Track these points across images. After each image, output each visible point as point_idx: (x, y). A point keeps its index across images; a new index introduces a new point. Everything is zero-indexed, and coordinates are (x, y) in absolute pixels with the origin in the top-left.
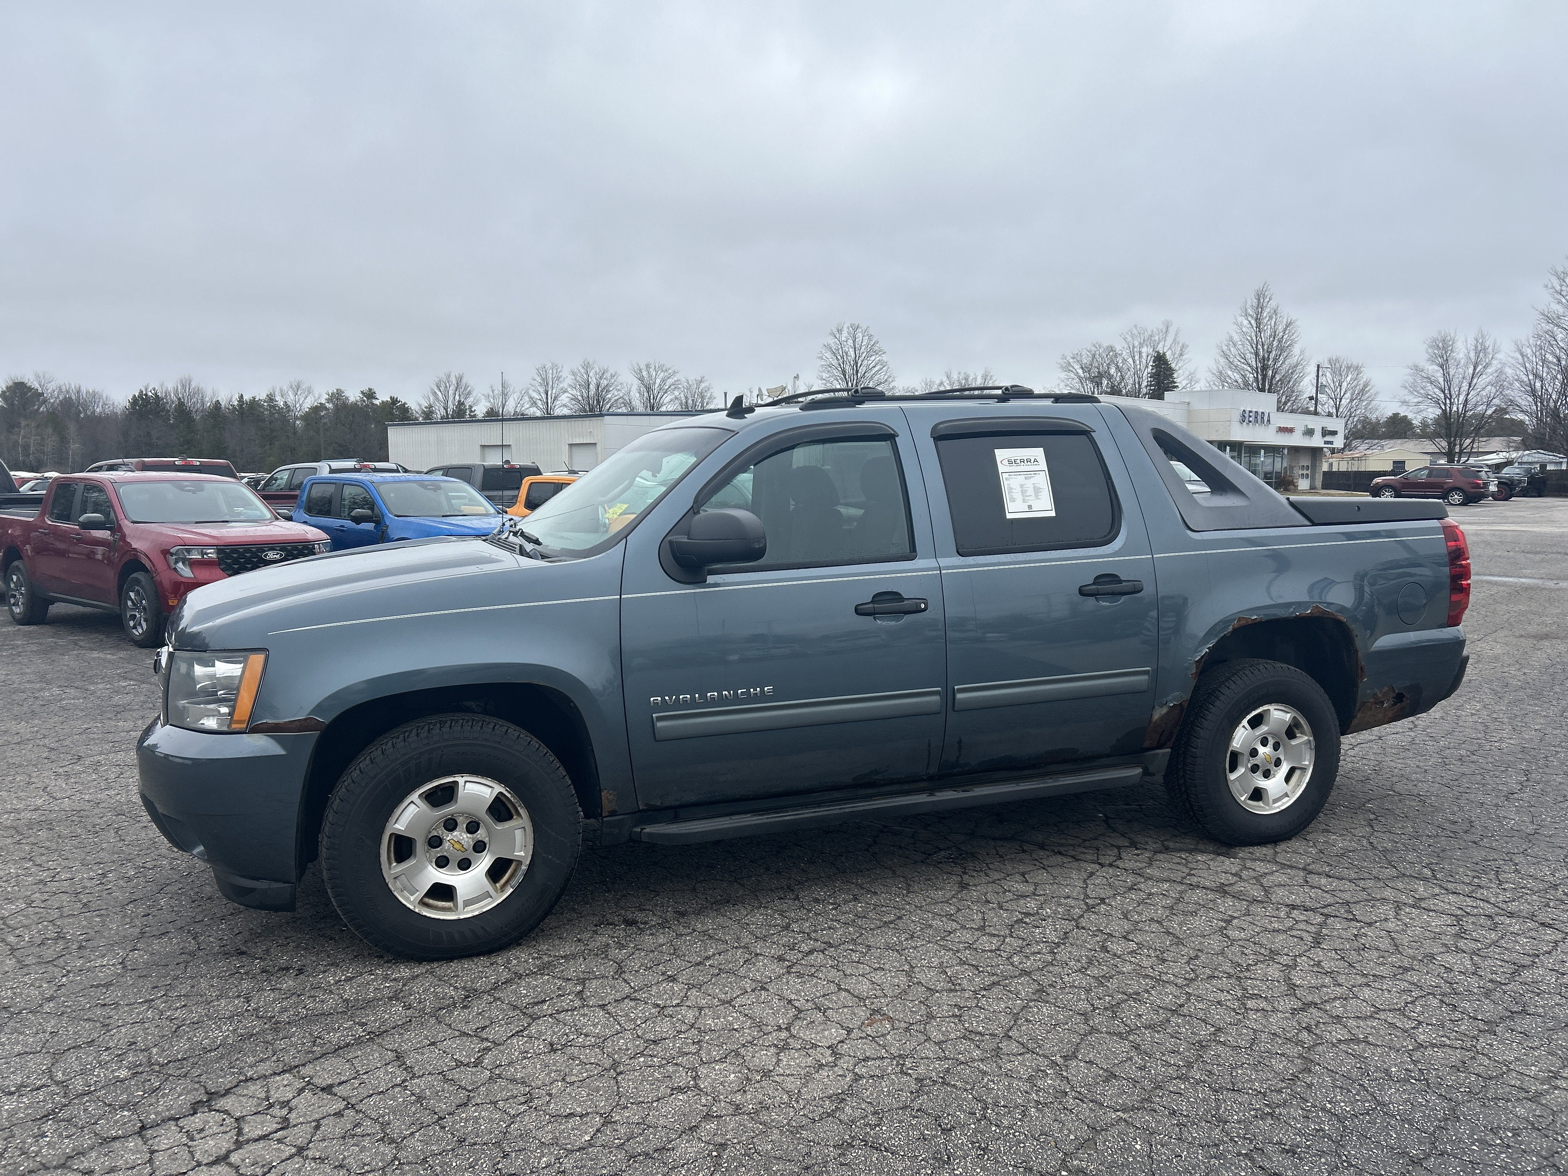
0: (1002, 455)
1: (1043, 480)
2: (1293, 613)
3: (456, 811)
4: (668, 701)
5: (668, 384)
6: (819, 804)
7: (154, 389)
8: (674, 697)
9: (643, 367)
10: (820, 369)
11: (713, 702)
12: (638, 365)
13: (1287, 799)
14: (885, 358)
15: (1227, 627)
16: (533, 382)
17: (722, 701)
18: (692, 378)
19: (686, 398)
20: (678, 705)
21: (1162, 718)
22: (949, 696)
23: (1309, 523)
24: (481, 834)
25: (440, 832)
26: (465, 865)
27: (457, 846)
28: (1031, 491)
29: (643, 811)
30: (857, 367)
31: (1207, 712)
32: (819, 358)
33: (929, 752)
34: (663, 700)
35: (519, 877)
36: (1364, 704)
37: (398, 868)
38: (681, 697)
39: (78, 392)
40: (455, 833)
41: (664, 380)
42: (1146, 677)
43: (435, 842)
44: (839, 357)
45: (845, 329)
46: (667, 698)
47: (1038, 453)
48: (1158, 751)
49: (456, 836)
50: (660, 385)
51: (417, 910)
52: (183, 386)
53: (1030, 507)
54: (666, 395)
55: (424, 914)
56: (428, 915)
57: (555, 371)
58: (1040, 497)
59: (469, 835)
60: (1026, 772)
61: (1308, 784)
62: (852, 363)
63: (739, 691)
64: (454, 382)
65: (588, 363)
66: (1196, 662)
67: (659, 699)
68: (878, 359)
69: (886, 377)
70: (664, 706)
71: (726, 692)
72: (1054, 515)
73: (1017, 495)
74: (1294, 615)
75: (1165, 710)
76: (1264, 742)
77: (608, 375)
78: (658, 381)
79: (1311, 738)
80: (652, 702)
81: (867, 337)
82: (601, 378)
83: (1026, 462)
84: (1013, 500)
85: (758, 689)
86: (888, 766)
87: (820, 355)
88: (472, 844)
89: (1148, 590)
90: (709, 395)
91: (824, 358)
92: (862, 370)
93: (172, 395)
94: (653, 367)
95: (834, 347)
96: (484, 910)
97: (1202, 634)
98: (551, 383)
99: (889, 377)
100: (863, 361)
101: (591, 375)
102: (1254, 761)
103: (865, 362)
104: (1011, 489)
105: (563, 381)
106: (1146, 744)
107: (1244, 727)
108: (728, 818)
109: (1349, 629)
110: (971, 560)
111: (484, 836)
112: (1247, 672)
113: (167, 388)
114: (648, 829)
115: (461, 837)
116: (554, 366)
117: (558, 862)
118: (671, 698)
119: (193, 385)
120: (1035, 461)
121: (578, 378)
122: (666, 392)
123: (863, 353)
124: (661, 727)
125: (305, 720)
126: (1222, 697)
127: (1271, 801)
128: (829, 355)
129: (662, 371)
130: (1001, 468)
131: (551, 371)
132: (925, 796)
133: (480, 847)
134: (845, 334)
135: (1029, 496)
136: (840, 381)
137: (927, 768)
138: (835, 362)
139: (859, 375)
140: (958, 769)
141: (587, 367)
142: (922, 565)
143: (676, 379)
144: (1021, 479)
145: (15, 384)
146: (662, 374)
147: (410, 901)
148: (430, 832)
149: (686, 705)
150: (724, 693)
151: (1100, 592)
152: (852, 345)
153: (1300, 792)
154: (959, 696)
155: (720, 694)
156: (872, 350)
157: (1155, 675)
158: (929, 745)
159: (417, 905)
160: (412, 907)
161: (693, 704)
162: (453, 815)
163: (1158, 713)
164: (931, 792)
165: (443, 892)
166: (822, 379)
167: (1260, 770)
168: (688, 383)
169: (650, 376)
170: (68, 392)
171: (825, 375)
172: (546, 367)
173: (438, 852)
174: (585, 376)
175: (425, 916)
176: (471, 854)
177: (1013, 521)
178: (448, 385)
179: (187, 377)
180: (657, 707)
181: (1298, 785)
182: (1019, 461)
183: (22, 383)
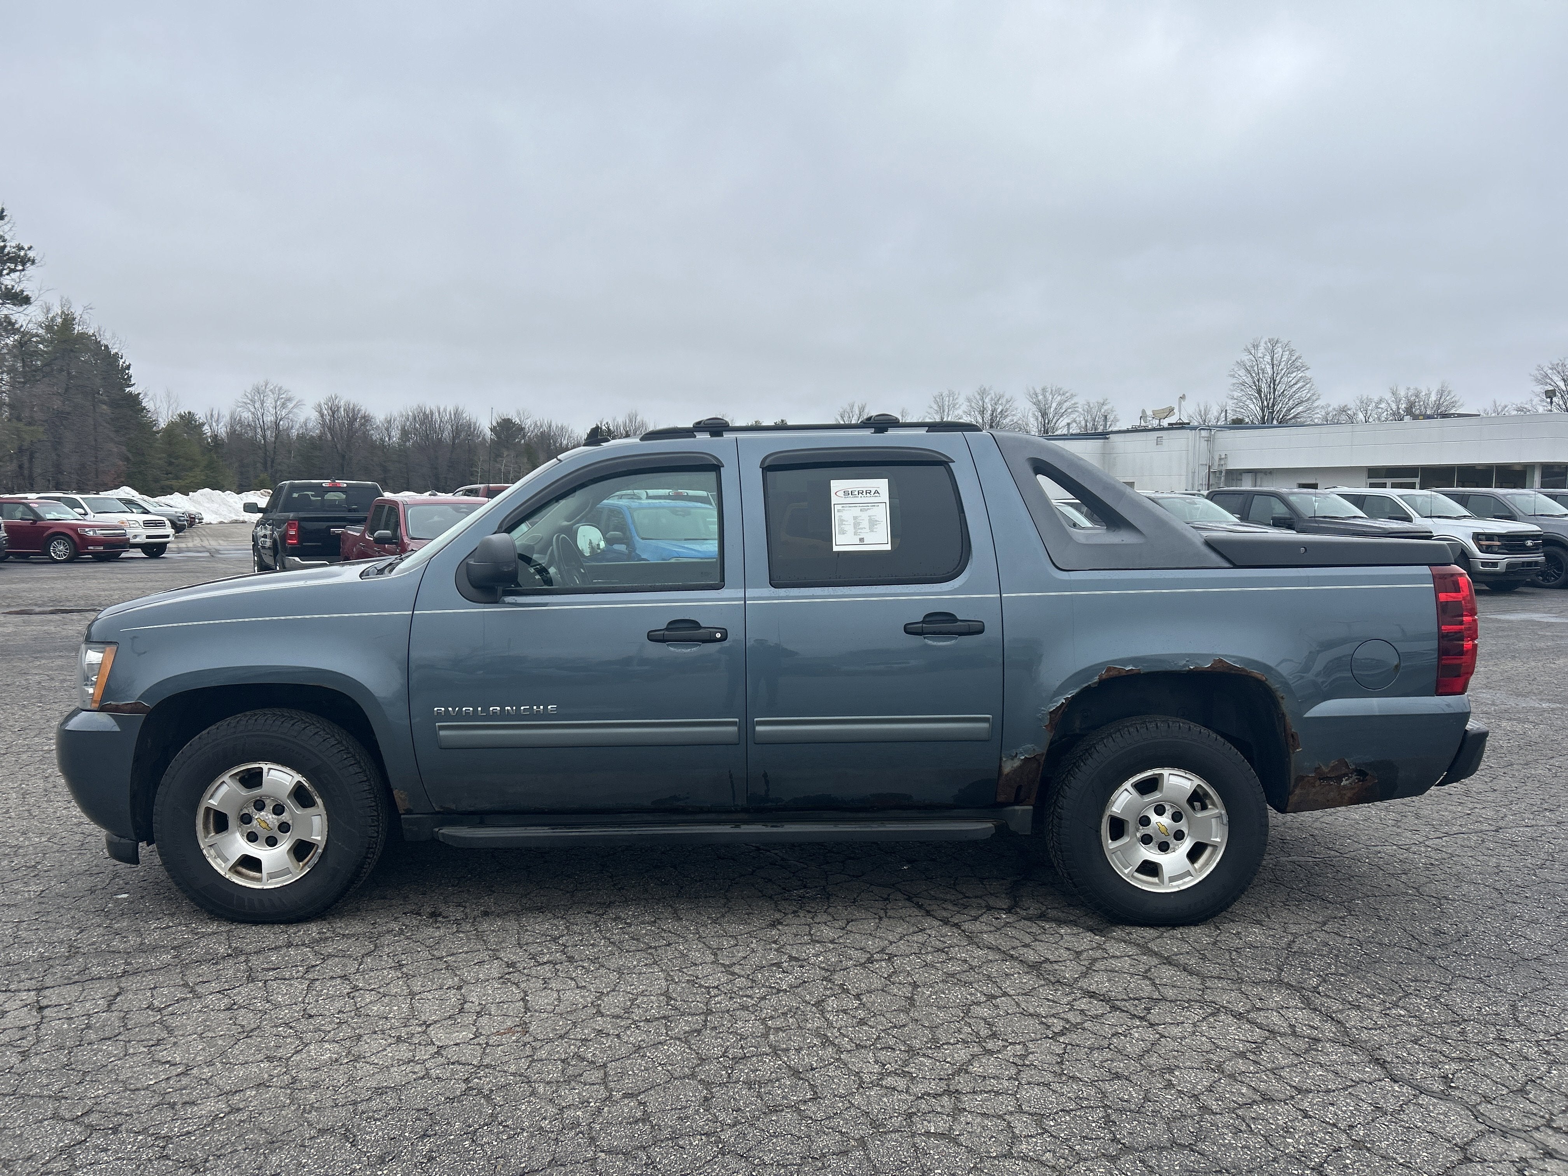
0: (837, 486)
1: (882, 514)
2: (1185, 666)
3: (264, 793)
4: (452, 713)
5: (1064, 407)
6: (620, 825)
7: (607, 423)
8: (457, 709)
9: (1039, 391)
10: (1231, 387)
11: (494, 716)
12: (1034, 389)
13: (1190, 878)
14: (1308, 374)
15: (1092, 677)
16: (930, 411)
17: (504, 715)
18: (1093, 401)
19: (1086, 421)
20: (459, 716)
21: (1015, 771)
22: (746, 727)
23: (1227, 565)
24: (285, 817)
25: (250, 811)
26: (272, 842)
27: (263, 824)
28: (865, 524)
29: (438, 813)
30: (1274, 384)
31: (1077, 770)
32: (1231, 376)
33: (732, 782)
34: (447, 711)
35: (315, 860)
36: (1300, 779)
37: (213, 837)
38: (464, 709)
39: (550, 427)
40: (262, 813)
41: (1060, 404)
42: (985, 725)
43: (246, 819)
44: (1254, 375)
45: (1262, 344)
46: (450, 709)
47: (882, 485)
48: (1017, 808)
49: (262, 816)
50: (1056, 409)
51: (227, 877)
52: (631, 421)
53: (862, 540)
54: (1062, 419)
55: (234, 880)
56: (236, 881)
57: (951, 398)
58: (875, 530)
59: (274, 816)
60: (861, 815)
61: (1218, 864)
62: (1269, 380)
63: (522, 708)
64: (857, 412)
65: (985, 389)
66: (1051, 713)
67: (443, 709)
68: (1300, 375)
69: (1309, 395)
70: (447, 716)
71: (509, 708)
72: (889, 548)
73: (849, 528)
74: (1187, 669)
75: (1017, 763)
76: (1160, 811)
77: (1003, 401)
78: (1054, 405)
79: (1223, 812)
80: (435, 713)
81: (1288, 353)
82: (996, 404)
83: (864, 493)
84: (843, 532)
85: (542, 707)
86: (688, 793)
87: (1232, 373)
88: (277, 824)
89: (992, 631)
90: (1112, 418)
91: (1237, 376)
92: (1280, 388)
93: (622, 428)
94: (1050, 391)
95: (1248, 364)
96: (285, 884)
97: (1058, 684)
98: (947, 410)
99: (1313, 394)
100: (1282, 378)
101: (987, 400)
102: (1143, 831)
103: (1285, 379)
104: (842, 521)
105: (959, 408)
106: (1001, 798)
107: (1126, 790)
108: (523, 828)
109: (1271, 689)
110: (782, 592)
111: (288, 818)
112: (1131, 730)
113: (618, 422)
114: (445, 831)
115: (268, 817)
116: (951, 394)
117: (346, 849)
118: (454, 710)
119: (639, 419)
120: (877, 492)
121: (973, 404)
122: (1062, 416)
123: (1282, 370)
124: (446, 737)
125: (135, 703)
126: (1095, 755)
127: (1166, 879)
128: (1242, 372)
129: (1060, 394)
130: (834, 500)
131: (947, 399)
132: (728, 827)
133: (284, 827)
134: (1262, 349)
135: (862, 529)
136: (1254, 401)
137: (734, 799)
138: (1249, 380)
139: (1276, 393)
140: (769, 804)
141: (983, 393)
142: (729, 596)
143: (1073, 402)
144: (856, 511)
145: (504, 420)
146: (1059, 398)
147: (221, 867)
148: (241, 810)
149: (467, 717)
150: (506, 708)
151: (924, 631)
152: (1270, 361)
153: (1208, 872)
154: (759, 728)
155: (503, 709)
156: (1293, 366)
157: (1000, 725)
158: (731, 776)
159: (227, 872)
160: (223, 873)
161: (475, 716)
162: (261, 797)
163: (1008, 767)
164: (737, 823)
165: (251, 863)
166: (1233, 398)
167: (1154, 841)
168: (1089, 406)
169: (1046, 400)
170: (541, 426)
171: (1236, 394)
172: (944, 395)
173: (248, 828)
174: (980, 402)
175: (233, 882)
176: (278, 835)
177: (839, 553)
178: (851, 415)
179: (634, 412)
180: (440, 717)
181: (1207, 863)
182: (856, 493)
183: (509, 419)
